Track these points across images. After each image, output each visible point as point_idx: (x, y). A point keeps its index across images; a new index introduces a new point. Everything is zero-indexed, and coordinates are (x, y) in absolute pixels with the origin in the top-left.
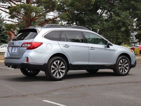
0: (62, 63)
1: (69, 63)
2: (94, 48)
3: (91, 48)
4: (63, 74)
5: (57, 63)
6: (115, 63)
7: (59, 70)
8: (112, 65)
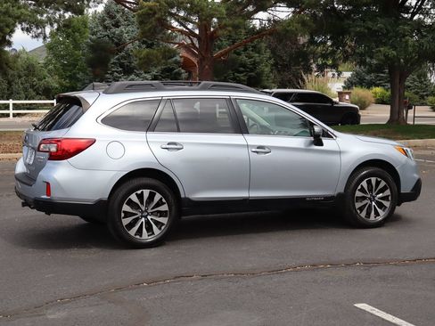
0: (158, 197)
1: (183, 196)
2: (268, 147)
3: (258, 148)
4: (163, 228)
5: (140, 197)
6: (342, 191)
7: (149, 217)
8: (332, 198)
